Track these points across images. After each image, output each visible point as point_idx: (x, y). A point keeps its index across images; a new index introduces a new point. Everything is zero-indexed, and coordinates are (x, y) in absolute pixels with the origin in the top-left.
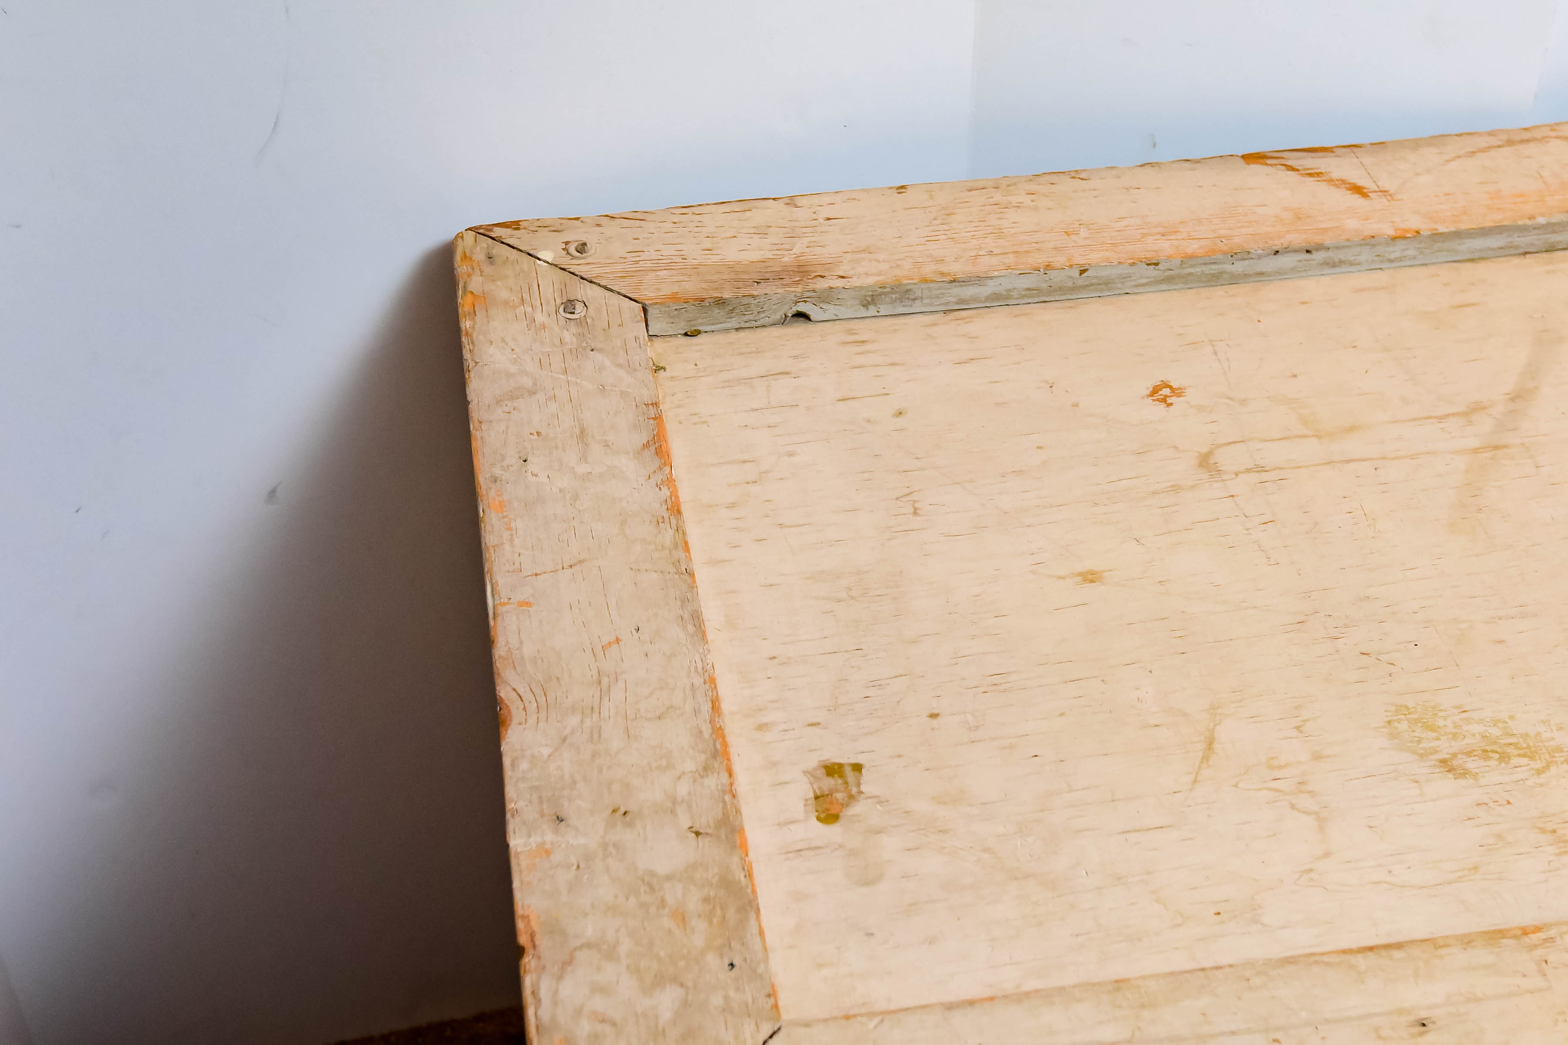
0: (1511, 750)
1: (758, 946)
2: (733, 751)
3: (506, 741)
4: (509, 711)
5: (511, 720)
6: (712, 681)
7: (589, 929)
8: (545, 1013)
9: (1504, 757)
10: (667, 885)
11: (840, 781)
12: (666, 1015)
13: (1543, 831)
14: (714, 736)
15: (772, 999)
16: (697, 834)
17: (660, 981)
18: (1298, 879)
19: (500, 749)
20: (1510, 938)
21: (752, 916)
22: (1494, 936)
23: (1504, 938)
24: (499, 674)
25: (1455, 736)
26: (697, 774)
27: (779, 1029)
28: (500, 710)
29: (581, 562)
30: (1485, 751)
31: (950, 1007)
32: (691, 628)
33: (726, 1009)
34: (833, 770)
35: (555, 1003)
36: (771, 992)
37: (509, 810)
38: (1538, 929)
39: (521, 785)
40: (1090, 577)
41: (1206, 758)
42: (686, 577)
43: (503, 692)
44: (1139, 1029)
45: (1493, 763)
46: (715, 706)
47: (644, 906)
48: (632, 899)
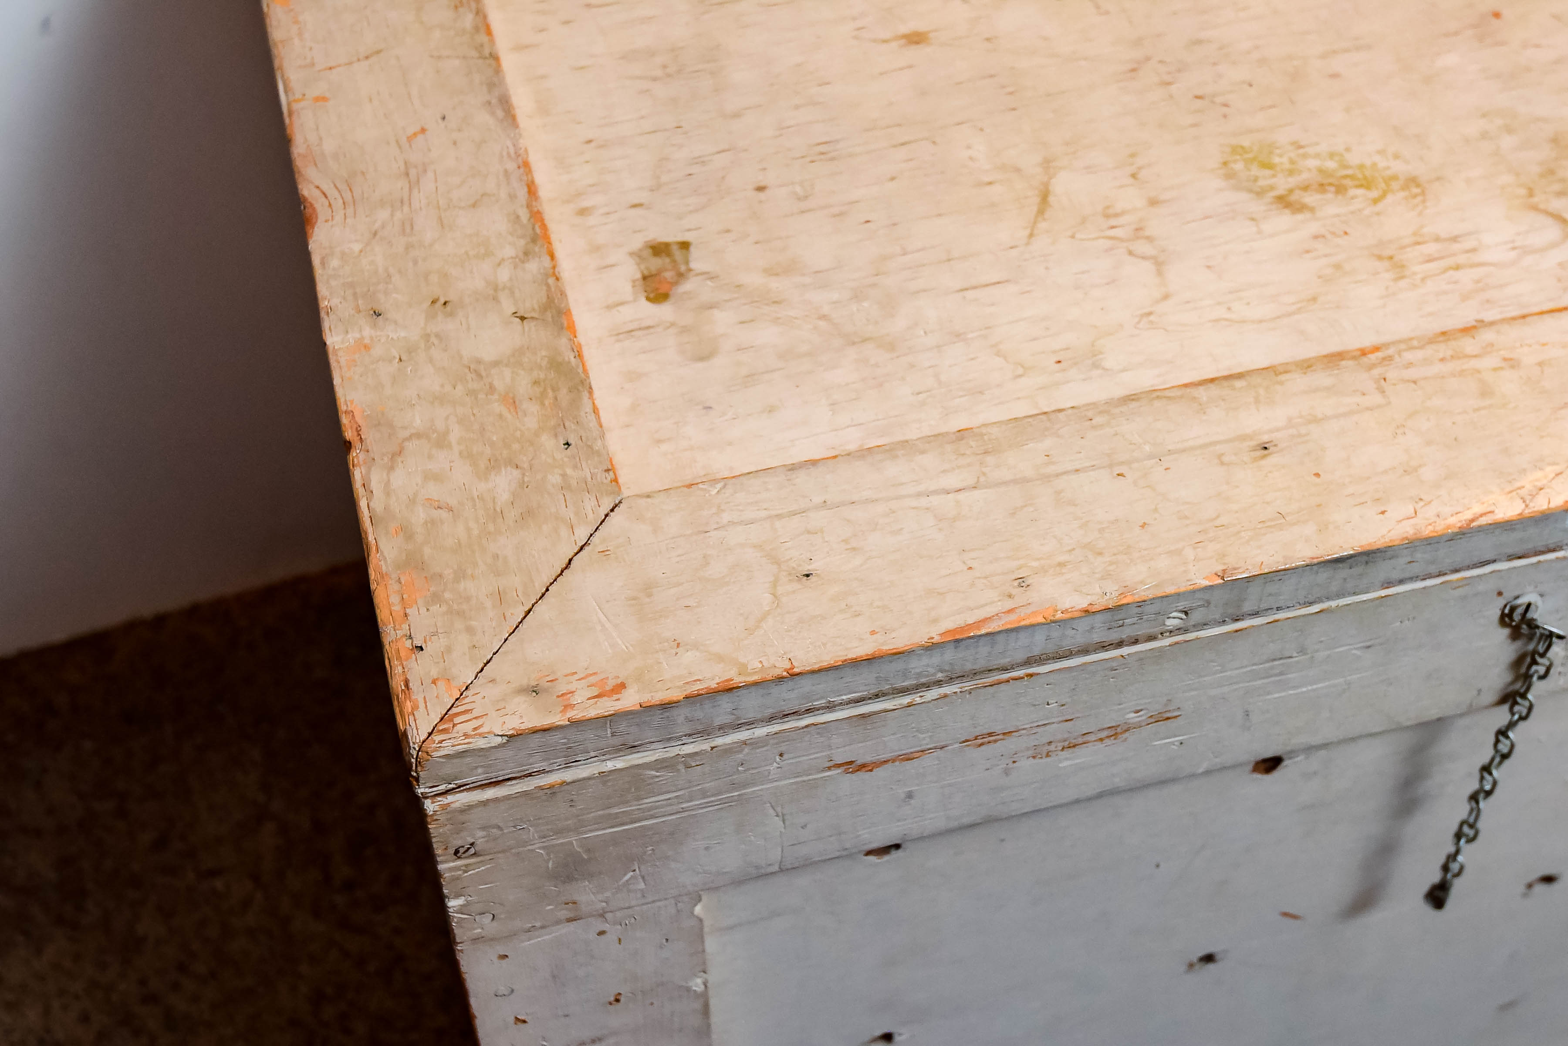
0: (1348, 182)
1: (593, 424)
2: (554, 237)
3: (313, 239)
4: (314, 209)
5: (317, 218)
6: (526, 166)
7: (418, 420)
8: (378, 504)
9: (1340, 190)
10: (493, 371)
11: (667, 260)
12: (504, 496)
13: (1380, 258)
14: (532, 220)
15: (611, 473)
16: (522, 318)
17: (494, 465)
18: (1138, 323)
19: (308, 248)
20: (1348, 359)
21: (585, 395)
22: (1334, 359)
23: (1342, 360)
24: (299, 172)
25: (1291, 173)
26: (517, 260)
27: (620, 502)
28: (305, 208)
29: (378, 52)
30: (1322, 185)
31: (793, 468)
32: (500, 113)
33: (565, 487)
34: (659, 249)
35: (388, 493)
36: (610, 467)
37: (322, 308)
38: (1376, 349)
39: (333, 283)
40: (916, 39)
41: (1041, 212)
42: (491, 61)
43: (306, 190)
44: (984, 474)
45: (1330, 196)
46: (532, 190)
47: (472, 393)
48: (459, 387)
